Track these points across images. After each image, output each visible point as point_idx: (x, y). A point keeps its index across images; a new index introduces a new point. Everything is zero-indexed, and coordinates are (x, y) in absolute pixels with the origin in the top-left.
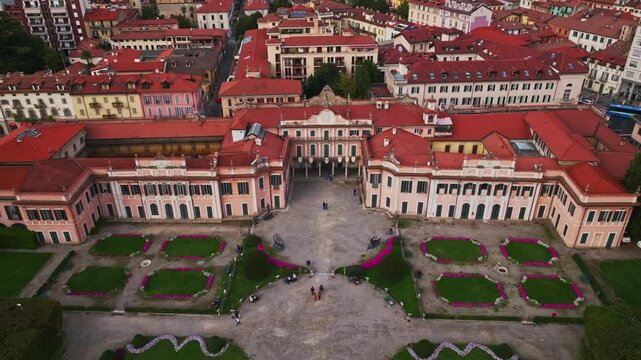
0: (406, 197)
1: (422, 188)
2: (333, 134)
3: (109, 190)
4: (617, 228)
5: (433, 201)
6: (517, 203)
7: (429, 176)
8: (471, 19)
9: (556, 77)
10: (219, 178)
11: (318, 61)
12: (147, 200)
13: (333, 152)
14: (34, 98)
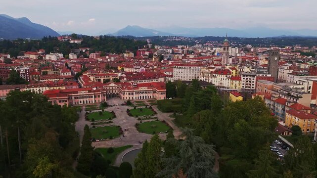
0: (129, 96)
1: (132, 94)
2: (114, 88)
3: (72, 99)
4: (165, 95)
5: (135, 96)
6: (149, 95)
7: (133, 91)
8: (140, 70)
9: (158, 78)
10: (94, 94)
11: (104, 79)
12: (79, 100)
13: (114, 92)
14: (38, 89)
